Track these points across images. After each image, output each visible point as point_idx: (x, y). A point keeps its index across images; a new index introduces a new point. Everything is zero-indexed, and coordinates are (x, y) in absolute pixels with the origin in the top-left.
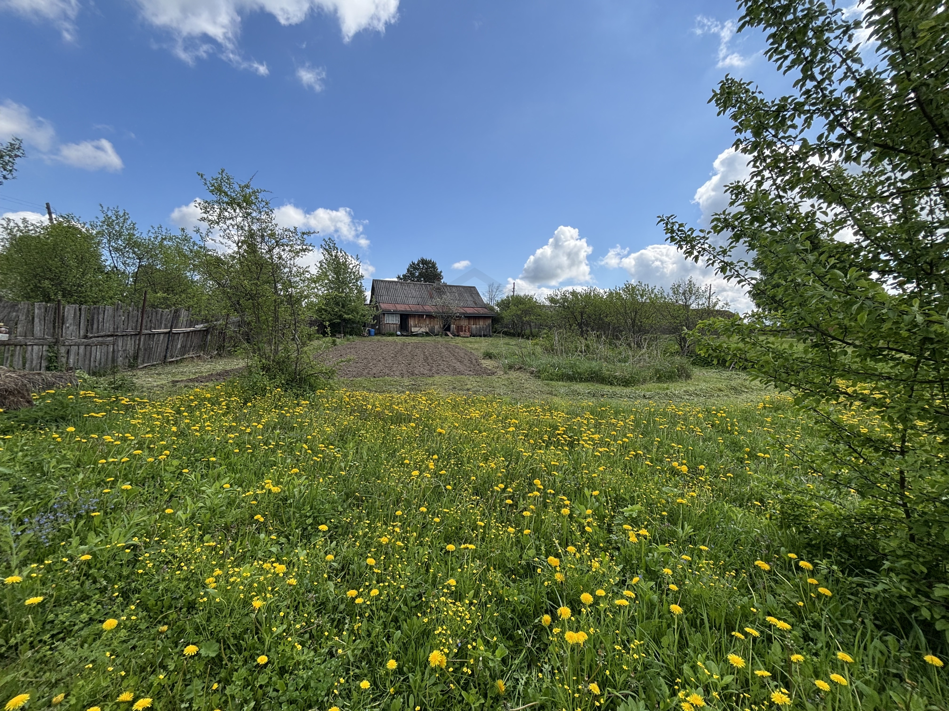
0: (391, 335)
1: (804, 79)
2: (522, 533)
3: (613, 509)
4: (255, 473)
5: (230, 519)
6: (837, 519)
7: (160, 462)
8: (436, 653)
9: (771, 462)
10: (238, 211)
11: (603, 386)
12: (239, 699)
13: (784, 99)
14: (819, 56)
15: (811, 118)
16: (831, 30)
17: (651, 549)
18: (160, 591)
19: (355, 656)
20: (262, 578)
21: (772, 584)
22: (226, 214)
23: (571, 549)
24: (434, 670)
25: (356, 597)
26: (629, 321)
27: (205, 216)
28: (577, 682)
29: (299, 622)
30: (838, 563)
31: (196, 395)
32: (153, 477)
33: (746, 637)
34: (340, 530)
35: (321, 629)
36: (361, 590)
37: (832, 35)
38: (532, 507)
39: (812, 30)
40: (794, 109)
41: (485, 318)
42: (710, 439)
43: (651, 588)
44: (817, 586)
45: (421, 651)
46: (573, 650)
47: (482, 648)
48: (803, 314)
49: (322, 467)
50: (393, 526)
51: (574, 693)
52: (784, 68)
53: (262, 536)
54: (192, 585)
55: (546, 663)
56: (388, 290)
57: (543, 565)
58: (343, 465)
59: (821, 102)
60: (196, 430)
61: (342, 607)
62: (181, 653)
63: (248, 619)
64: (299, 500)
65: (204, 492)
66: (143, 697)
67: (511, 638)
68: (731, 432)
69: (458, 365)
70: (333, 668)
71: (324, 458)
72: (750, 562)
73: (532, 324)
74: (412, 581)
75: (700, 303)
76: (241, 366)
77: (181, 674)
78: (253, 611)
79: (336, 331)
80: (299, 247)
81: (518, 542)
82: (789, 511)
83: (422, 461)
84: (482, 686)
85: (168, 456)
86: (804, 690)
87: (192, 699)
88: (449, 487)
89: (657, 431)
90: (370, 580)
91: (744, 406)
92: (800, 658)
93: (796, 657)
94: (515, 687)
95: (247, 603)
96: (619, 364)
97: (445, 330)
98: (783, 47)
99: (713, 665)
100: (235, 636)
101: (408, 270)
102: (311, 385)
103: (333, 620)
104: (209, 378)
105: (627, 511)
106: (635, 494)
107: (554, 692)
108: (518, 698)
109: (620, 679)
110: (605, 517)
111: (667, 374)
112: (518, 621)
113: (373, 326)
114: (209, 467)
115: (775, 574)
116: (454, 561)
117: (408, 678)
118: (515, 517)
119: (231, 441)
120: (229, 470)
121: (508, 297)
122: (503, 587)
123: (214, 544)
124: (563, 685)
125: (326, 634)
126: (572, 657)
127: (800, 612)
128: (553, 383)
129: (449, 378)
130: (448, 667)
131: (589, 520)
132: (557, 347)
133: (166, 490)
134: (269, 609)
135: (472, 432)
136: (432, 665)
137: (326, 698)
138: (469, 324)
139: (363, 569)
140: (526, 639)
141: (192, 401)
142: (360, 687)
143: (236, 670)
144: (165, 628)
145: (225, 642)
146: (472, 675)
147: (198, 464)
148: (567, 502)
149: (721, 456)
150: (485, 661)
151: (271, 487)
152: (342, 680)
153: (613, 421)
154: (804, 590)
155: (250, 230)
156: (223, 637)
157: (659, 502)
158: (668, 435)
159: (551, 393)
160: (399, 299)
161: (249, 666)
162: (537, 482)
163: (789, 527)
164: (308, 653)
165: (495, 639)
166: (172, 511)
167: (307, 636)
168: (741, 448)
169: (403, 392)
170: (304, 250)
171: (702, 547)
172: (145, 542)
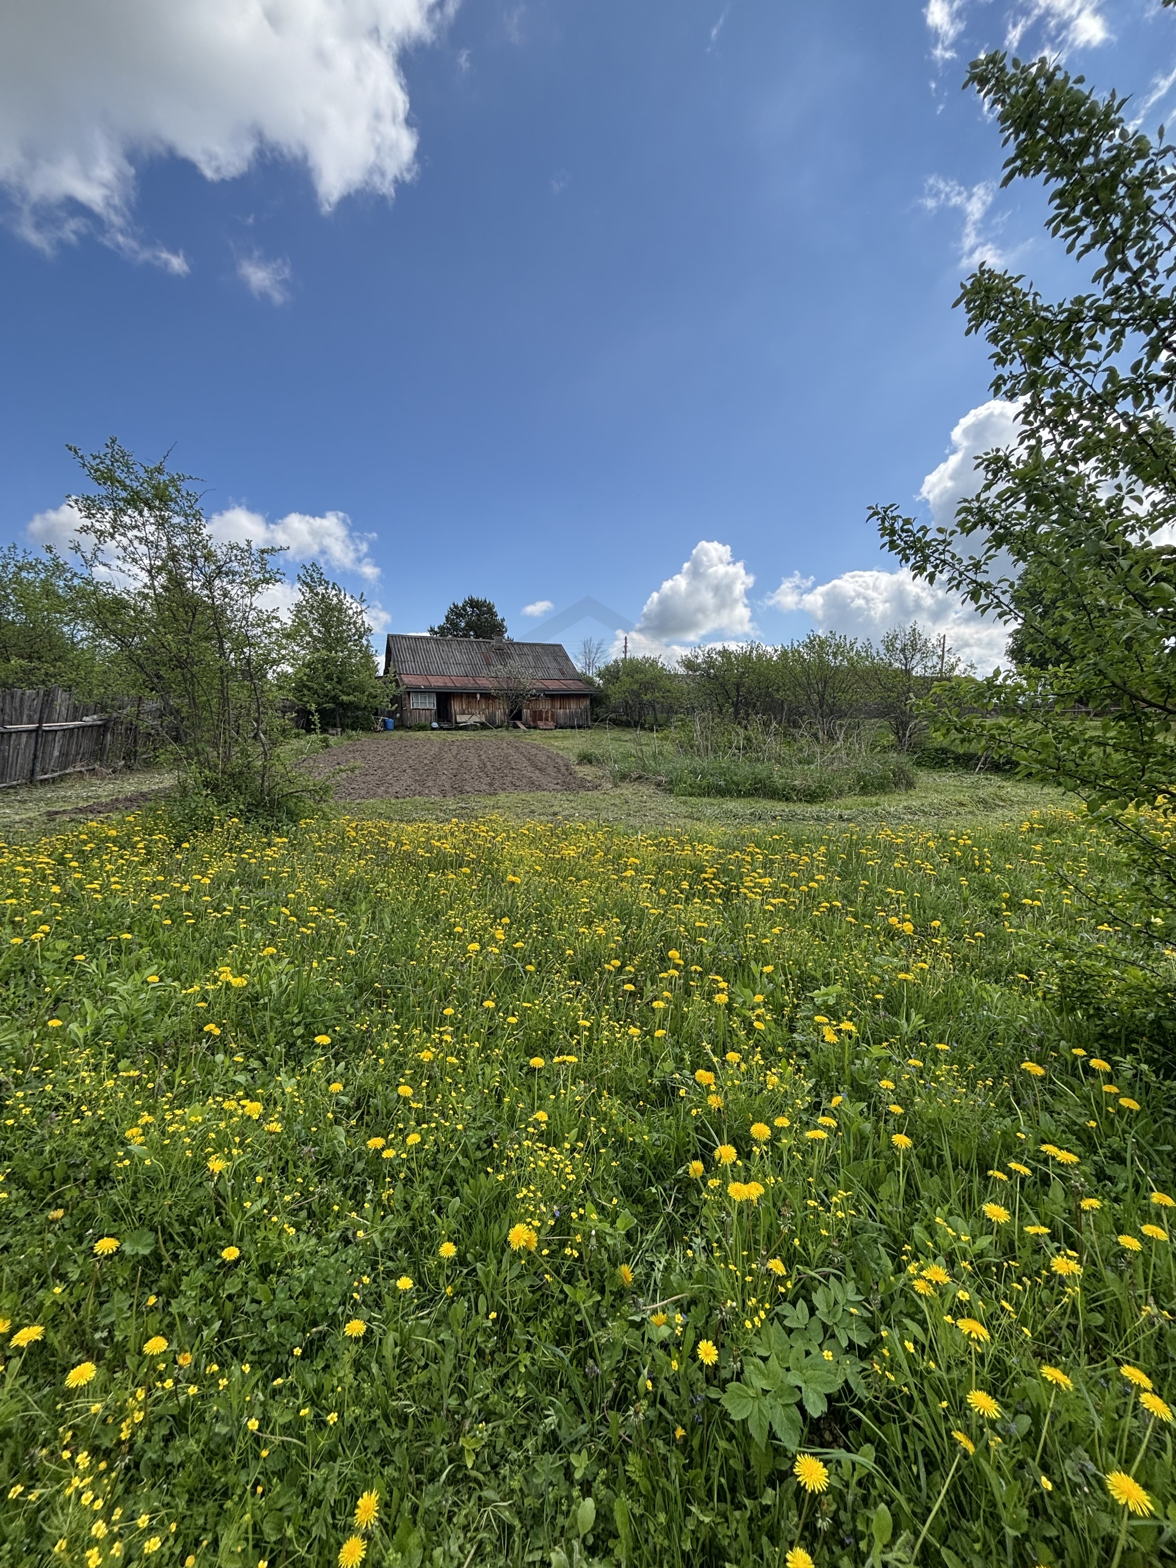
0: (422, 728)
1: (1111, 268)
2: (652, 1036)
3: (796, 995)
4: (201, 958)
5: (161, 1034)
6: (1147, 993)
7: (34, 945)
8: (519, 1228)
9: (1043, 913)
10: (146, 512)
11: (775, 803)
12: (193, 1318)
13: (1080, 301)
14: (1136, 229)
15: (1122, 333)
16: (1156, 186)
17: (858, 1053)
18: (46, 1154)
19: (385, 1241)
20: (222, 1125)
21: (1048, 1097)
22: (126, 519)
23: (733, 1057)
24: (516, 1255)
25: (383, 1149)
26: (815, 697)
27: (88, 522)
28: (749, 1259)
29: (289, 1193)
30: (1150, 1062)
31: (92, 834)
32: (23, 971)
33: (1010, 1178)
34: (351, 1043)
35: (326, 1202)
36: (391, 1136)
37: (1156, 194)
38: (666, 994)
39: (1125, 184)
40: (1095, 319)
41: (579, 696)
42: (946, 881)
43: (861, 1113)
44: (1117, 1096)
45: (495, 1229)
46: (740, 1213)
47: (594, 1216)
48: (1102, 665)
49: (315, 942)
50: (441, 1033)
51: (744, 1276)
52: (1078, 249)
53: (220, 1057)
54: (102, 1142)
55: (697, 1236)
56: (414, 651)
57: (687, 1085)
58: (350, 939)
59: (1139, 307)
60: (95, 891)
61: (360, 1166)
62: (90, 1252)
63: (201, 1192)
64: (279, 998)
65: (114, 991)
66: (26, 1325)
67: (639, 1200)
68: (979, 870)
69: (536, 775)
70: (349, 1261)
71: (318, 929)
72: (1013, 1066)
73: (657, 706)
74: (474, 1120)
75: (930, 664)
76: (167, 784)
77: (91, 1285)
78: (210, 1178)
79: (328, 724)
80: (258, 576)
81: (646, 1050)
82: (1073, 985)
83: (485, 929)
84: (597, 1276)
85: (47, 934)
86: (1102, 1252)
87: (113, 1323)
88: (530, 968)
89: (864, 870)
90: (406, 1121)
91: (999, 827)
92: (1095, 1203)
93: (1087, 1204)
94: (648, 1276)
95: (199, 1165)
96: (799, 767)
97: (514, 718)
98: (1077, 212)
99: (960, 1222)
100: (182, 1222)
101: (447, 618)
102: (289, 813)
103: (346, 1188)
104: (113, 805)
105: (818, 995)
106: (832, 970)
107: (713, 1278)
108: (655, 1291)
109: (816, 1251)
110: (783, 1006)
111: (876, 782)
112: (650, 1173)
113: (391, 714)
114: (120, 951)
115: (1052, 1082)
116: (543, 1084)
117: (474, 1270)
118: (640, 1011)
119: (157, 906)
120: (155, 954)
121: (616, 661)
122: (624, 1122)
123: (137, 1073)
124: (727, 1265)
125: (336, 1208)
126: (740, 1222)
127: (1090, 1138)
128: (693, 800)
129: (523, 796)
130: (539, 1249)
131: (758, 1011)
132: (699, 741)
133: (48, 989)
134: (236, 1174)
135: (565, 880)
136: (515, 1247)
137: (341, 1309)
138: (553, 707)
139: (392, 1105)
140: (664, 1201)
141: (85, 842)
142: (396, 1288)
143: (187, 1274)
144: (60, 1213)
145: (164, 1230)
146: (580, 1259)
147: (101, 946)
148: (723, 985)
149: (966, 907)
150: (600, 1237)
151: (230, 978)
152: (366, 1280)
153: (794, 856)
154: (1097, 1103)
155: (171, 547)
156: (161, 1223)
157: (870, 980)
158: (880, 876)
159: (690, 817)
160: (433, 668)
161: (208, 1266)
162: (674, 954)
163: (1073, 1010)
164: (306, 1241)
165: (615, 1201)
166: (59, 1023)
167: (304, 1214)
168: (996, 894)
169: (448, 821)
170: (267, 581)
171: (939, 1046)
172: (15, 1076)
